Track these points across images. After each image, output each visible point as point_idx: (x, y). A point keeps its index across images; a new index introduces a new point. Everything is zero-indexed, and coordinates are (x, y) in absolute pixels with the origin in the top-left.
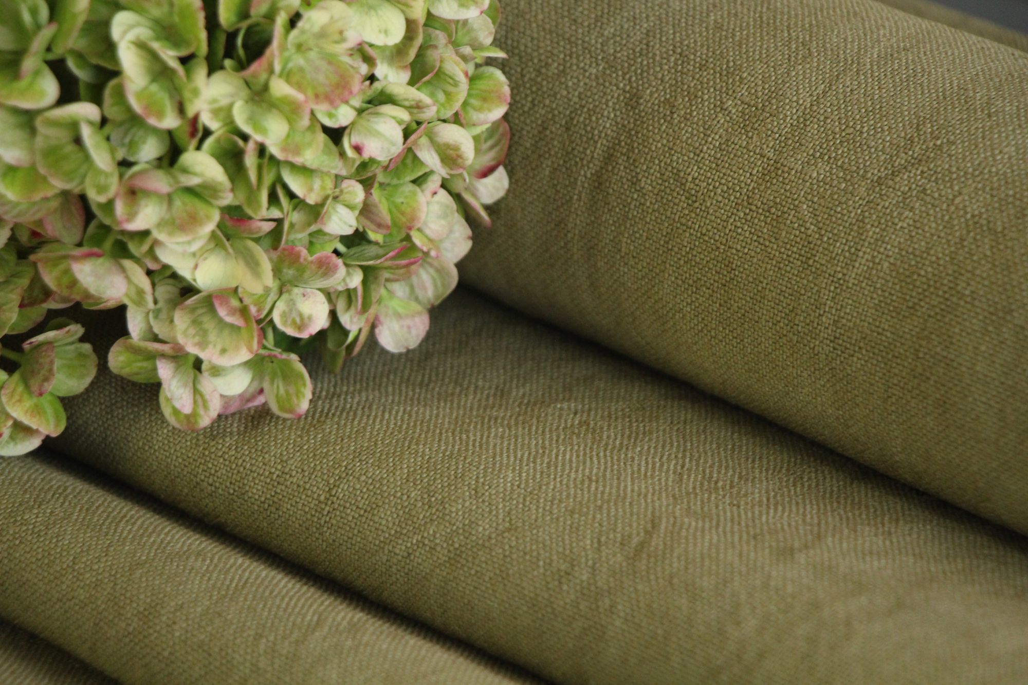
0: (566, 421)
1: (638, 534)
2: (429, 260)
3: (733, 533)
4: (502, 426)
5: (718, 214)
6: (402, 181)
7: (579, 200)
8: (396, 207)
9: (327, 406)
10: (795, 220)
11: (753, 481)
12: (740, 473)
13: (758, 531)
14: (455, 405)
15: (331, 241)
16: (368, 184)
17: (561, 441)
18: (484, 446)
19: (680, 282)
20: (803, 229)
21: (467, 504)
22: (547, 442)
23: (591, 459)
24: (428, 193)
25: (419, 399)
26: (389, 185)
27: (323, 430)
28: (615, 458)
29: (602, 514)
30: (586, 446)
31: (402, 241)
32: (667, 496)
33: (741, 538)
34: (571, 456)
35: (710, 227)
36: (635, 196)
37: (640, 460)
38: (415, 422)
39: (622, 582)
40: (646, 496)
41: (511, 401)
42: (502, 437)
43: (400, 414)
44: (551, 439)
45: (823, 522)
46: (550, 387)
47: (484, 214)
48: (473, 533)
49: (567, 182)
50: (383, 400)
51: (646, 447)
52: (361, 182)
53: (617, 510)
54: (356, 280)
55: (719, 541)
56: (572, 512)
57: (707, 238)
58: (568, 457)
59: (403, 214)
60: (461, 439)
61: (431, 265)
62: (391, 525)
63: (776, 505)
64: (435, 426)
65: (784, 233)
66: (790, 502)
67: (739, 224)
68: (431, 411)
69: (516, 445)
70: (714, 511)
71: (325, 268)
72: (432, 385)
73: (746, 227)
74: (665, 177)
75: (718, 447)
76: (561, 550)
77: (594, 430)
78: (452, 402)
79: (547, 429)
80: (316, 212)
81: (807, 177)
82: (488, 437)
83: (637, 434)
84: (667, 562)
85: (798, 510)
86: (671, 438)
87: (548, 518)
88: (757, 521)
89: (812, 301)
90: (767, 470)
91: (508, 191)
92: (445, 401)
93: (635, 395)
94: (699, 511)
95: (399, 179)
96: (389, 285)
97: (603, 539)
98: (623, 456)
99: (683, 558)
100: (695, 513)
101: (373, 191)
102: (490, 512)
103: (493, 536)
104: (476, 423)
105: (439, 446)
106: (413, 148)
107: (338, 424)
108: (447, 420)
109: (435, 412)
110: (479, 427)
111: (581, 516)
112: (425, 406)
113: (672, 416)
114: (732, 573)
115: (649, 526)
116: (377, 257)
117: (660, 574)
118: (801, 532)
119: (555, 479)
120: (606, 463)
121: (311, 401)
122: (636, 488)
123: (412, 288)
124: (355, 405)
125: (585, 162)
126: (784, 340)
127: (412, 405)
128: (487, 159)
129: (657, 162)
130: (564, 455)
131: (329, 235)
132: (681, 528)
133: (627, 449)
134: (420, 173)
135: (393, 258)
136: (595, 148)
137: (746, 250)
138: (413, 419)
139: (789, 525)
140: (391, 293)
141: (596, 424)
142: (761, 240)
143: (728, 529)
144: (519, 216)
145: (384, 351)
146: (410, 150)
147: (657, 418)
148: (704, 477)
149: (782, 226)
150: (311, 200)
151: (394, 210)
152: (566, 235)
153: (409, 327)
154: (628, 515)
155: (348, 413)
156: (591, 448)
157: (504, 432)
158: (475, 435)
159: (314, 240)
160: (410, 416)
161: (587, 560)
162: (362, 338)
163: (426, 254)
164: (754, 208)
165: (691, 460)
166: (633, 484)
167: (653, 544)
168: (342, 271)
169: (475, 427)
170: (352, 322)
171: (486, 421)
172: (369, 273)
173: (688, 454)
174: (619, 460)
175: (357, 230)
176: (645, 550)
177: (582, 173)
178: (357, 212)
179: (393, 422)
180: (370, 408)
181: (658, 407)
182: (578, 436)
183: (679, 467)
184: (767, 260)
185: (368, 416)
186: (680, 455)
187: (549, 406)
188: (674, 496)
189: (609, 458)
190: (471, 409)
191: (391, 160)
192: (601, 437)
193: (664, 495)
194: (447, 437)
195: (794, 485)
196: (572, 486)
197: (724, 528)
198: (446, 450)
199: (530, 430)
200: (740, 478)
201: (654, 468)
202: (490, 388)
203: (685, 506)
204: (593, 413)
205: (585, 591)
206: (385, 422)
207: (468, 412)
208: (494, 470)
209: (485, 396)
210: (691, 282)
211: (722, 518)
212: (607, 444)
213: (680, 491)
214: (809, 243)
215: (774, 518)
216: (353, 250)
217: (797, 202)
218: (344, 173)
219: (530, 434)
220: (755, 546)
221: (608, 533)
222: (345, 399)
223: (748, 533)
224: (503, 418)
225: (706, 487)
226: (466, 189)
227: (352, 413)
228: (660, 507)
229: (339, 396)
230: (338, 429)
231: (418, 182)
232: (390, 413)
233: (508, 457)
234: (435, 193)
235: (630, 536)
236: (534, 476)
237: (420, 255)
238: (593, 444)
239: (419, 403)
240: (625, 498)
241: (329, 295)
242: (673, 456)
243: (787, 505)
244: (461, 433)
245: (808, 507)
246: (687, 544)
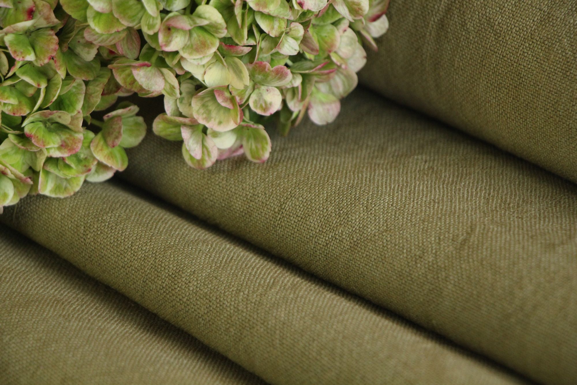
0: (420, 167)
1: (462, 235)
2: (341, 70)
3: (519, 234)
4: (382, 169)
5: (513, 45)
6: (326, 24)
7: (430, 35)
8: (323, 39)
9: (280, 155)
10: (559, 48)
11: (531, 203)
12: (523, 199)
13: (534, 233)
14: (355, 156)
15: (283, 58)
16: (306, 25)
17: (417, 178)
18: (372, 181)
19: (489, 85)
20: (564, 54)
21: (362, 215)
22: (409, 179)
23: (435, 189)
24: (341, 31)
25: (333, 153)
26: (318, 25)
27: (278, 170)
28: (449, 189)
29: (441, 222)
30: (432, 181)
31: (325, 58)
32: (480, 212)
33: (523, 237)
34: (423, 187)
35: (508, 52)
36: (464, 33)
37: (464, 190)
38: (331, 166)
39: (453, 263)
40: (467, 211)
41: (387, 154)
42: (382, 176)
43: (323, 161)
44: (411, 177)
45: (573, 228)
46: (411, 146)
47: (373, 43)
48: (365, 232)
49: (423, 25)
50: (312, 152)
51: (467, 183)
52: (302, 24)
53: (450, 220)
54: (298, 82)
55: (510, 239)
56: (424, 221)
57: (506, 59)
58: (421, 188)
59: (326, 42)
60: (358, 176)
61: (342, 73)
62: (316, 227)
63: (544, 217)
64: (343, 169)
65: (552, 56)
66: (553, 216)
67: (525, 51)
68: (341, 160)
69: (390, 180)
70: (508, 221)
71: (280, 75)
72: (341, 144)
73: (530, 53)
74: (482, 22)
75: (510, 183)
76: (417, 243)
77: (437, 172)
78: (353, 154)
79: (409, 171)
80: (275, 41)
81: (567, 23)
82: (374, 175)
83: (462, 175)
84: (479, 251)
85: (557, 221)
86: (482, 178)
87: (410, 224)
88: (533, 228)
89: (569, 97)
90: (539, 197)
91: (388, 30)
92: (349, 155)
93: (461, 151)
94: (499, 222)
95: (324, 21)
96: (317, 85)
97: (442, 237)
98: (454, 188)
99: (489, 249)
100: (496, 222)
101: (309, 29)
102: (375, 219)
103: (377, 234)
104: (367, 167)
105: (346, 180)
106: (333, 4)
107: (286, 166)
108: (350, 165)
109: (343, 160)
110: (369, 169)
111: (429, 223)
112: (337, 156)
113: (483, 164)
114: (518, 258)
115: (469, 230)
116: (311, 68)
117: (475, 259)
118: (560, 234)
119: (413, 201)
120: (443, 192)
121: (270, 153)
122: (462, 207)
123: (330, 87)
124: (296, 155)
125: (434, 13)
126: (551, 120)
127: (329, 156)
128: (376, 11)
129: (477, 13)
130: (419, 187)
131: (283, 55)
132: (488, 232)
133: (456, 183)
134: (337, 19)
135: (320, 69)
136: (440, 4)
137: (529, 66)
138: (330, 164)
139: (552, 230)
140: (318, 90)
141: (438, 168)
142: (539, 60)
143: (516, 232)
144: (394, 44)
145: (313, 124)
146: (331, 5)
147: (474, 165)
148: (501, 201)
149: (551, 52)
150: (273, 35)
151: (321, 41)
152: (421, 56)
153: (328, 110)
154: (457, 223)
155: (292, 160)
156: (435, 183)
157: (383, 173)
158: (366, 174)
159: (274, 58)
160: (328, 162)
161: (432, 250)
162: (301, 116)
163: (339, 67)
164: (535, 41)
165: (494, 190)
166: (460, 205)
167: (471, 241)
168: (290, 76)
169: (367, 169)
170: (295, 107)
171: (373, 165)
172: (305, 77)
173: (492, 187)
174: (451, 190)
175: (299, 53)
176: (466, 244)
177: (432, 19)
178: (299, 42)
179: (318, 165)
180: (305, 157)
181: (475, 158)
182: (427, 176)
183: (487, 195)
184: (542, 72)
185: (304, 162)
186: (488, 188)
187: (410, 157)
188: (484, 212)
189: (445, 189)
190: (364, 159)
191: (320, 11)
192: (441, 176)
193: (478, 211)
194: (350, 175)
195: (556, 206)
196: (423, 205)
197: (514, 232)
198: (349, 183)
199: (399, 171)
200: (523, 201)
201: (472, 195)
202: (375, 146)
203: (490, 218)
204: (436, 162)
205: (431, 268)
206: (313, 166)
207: (362, 160)
208: (377, 195)
209: (372, 151)
210: (496, 85)
211: (512, 226)
212: (444, 181)
213: (487, 209)
214: (568, 62)
215: (543, 226)
216: (296, 64)
217: (560, 38)
218: (292, 18)
219: (399, 173)
220: (532, 243)
221: (445, 234)
222: (290, 152)
223: (528, 235)
224: (383, 164)
225: (503, 207)
226: (364, 28)
227: (294, 160)
228: (476, 218)
229: (287, 150)
230: (286, 170)
231: (335, 24)
232: (317, 160)
233: (386, 187)
234: (345, 31)
235: (458, 236)
236: (401, 199)
237: (336, 67)
238: (436, 180)
239: (333, 155)
240: (455, 213)
241: (282, 91)
242: (483, 188)
243: (551, 218)
244: (358, 173)
245: (564, 219)
246: (492, 240)
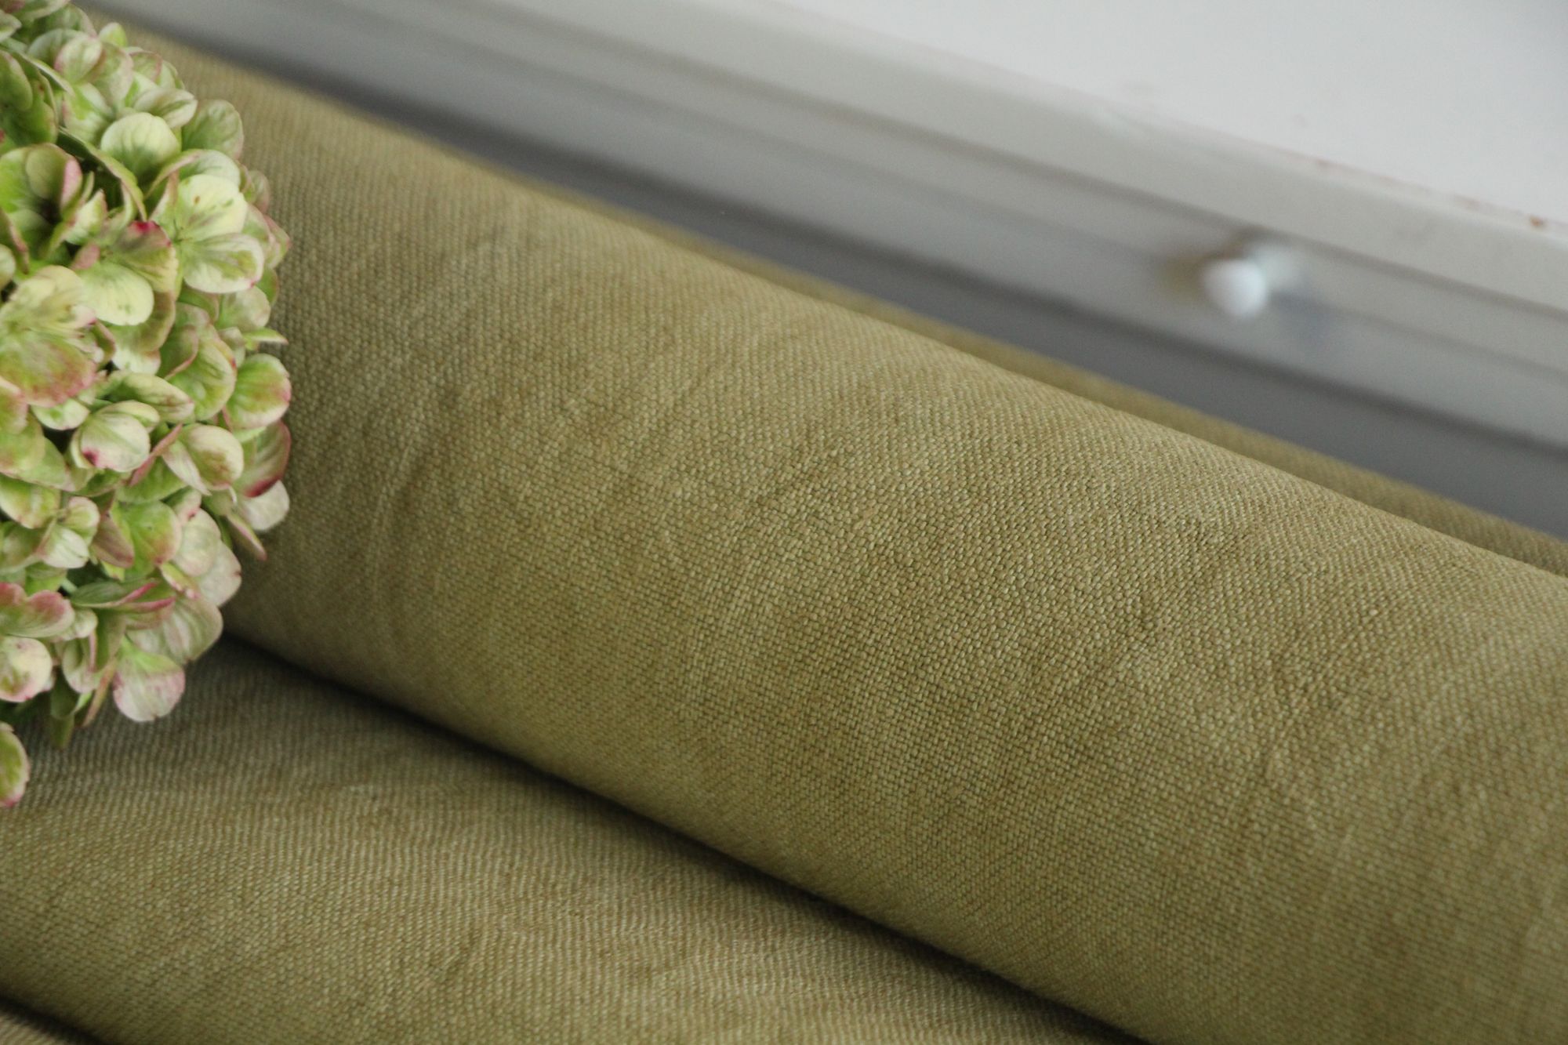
0: (362, 809)
1: (452, 952)
2: (185, 602)
3: (574, 950)
4: (279, 815)
5: (557, 543)
6: (149, 501)
7: (380, 524)
8: (142, 533)
9: (49, 791)
10: (654, 550)
11: (601, 884)
12: (585, 874)
13: (606, 947)
14: (218, 789)
15: (55, 577)
16: (103, 503)
17: (354, 834)
18: (255, 841)
19: (509, 630)
20: (664, 562)
21: (231, 915)
22: (336, 836)
23: (393, 856)
24: (183, 516)
25: (170, 782)
26: (132, 505)
27: (44, 821)
28: (425, 854)
29: (405, 926)
30: (387, 840)
31: (149, 577)
32: (491, 902)
33: (584, 956)
34: (368, 852)
35: (547, 559)
36: (452, 520)
37: (456, 857)
38: (165, 811)
39: (431, 1015)
40: (463, 902)
41: (290, 784)
42: (278, 829)
43: (145, 800)
44: (342, 831)
45: (689, 935)
46: (342, 766)
47: (256, 543)
48: (239, 952)
49: (364, 502)
50: (123, 783)
51: (464, 841)
52: (95, 500)
53: (425, 921)
54: (88, 627)
55: (555, 960)
56: (367, 925)
57: (542, 573)
58: (363, 854)
59: (150, 542)
60: (224, 832)
61: (188, 609)
62: (130, 943)
63: (630, 913)
64: (191, 816)
65: (640, 567)
66: (647, 910)
67: (583, 555)
68: (186, 798)
69: (295, 839)
70: (550, 922)
71: (46, 612)
72: (188, 763)
73: (592, 560)
74: (490, 496)
75: (558, 841)
76: (352, 973)
77: (398, 820)
78: (214, 784)
79: (337, 820)
80: (34, 539)
81: (670, 496)
82: (260, 829)
83: (454, 825)
84: (489, 987)
85: (657, 920)
86: (497, 830)
87: (336, 932)
88: (606, 935)
89: (677, 653)
90: (619, 870)
91: (289, 514)
92: (205, 784)
93: (452, 776)
94: (532, 923)
95: (145, 496)
96: (131, 634)
97: (407, 959)
98: (434, 852)
99: (509, 983)
100: (526, 924)
101: (111, 512)
102: (261, 925)
103: (265, 956)
104: (245, 811)
105: (196, 841)
106: (164, 457)
107: (63, 813)
108: (206, 807)
109: (191, 797)
110: (248, 816)
111: (379, 929)
112: (178, 791)
113: (499, 802)
114: (573, 1001)
115: (467, 941)
116: (117, 597)
117: (479, 1004)
118: (662, 948)
119: (345, 882)
120: (412, 862)
121: (28, 785)
122: (451, 893)
123: (162, 638)
124: (86, 790)
125: (388, 476)
126: (641, 703)
127: (161, 789)
128: (261, 473)
129: (479, 476)
130: (358, 852)
131: (54, 569)
132: (507, 945)
133: (440, 843)
134: (173, 490)
135: (137, 599)
136: (401, 458)
137: (593, 589)
138: (162, 807)
139: (646, 939)
140: (135, 645)
141: (400, 812)
142: (612, 576)
143: (568, 944)
144: (303, 545)
145: (126, 721)
146: (159, 460)
147: (480, 804)
148: (538, 879)
149: (638, 558)
150: (29, 523)
151: (140, 539)
152: (363, 570)
153: (158, 689)
154: (439, 928)
155: (76, 801)
156: (394, 844)
157: (281, 823)
158: (242, 827)
159: (33, 576)
160: (158, 802)
161: (386, 987)
162: (97, 703)
163: (181, 594)
164: (602, 535)
165: (522, 857)
166: (446, 889)
167: (472, 965)
168: (69, 615)
169: (243, 817)
170: (84, 683)
171: (258, 808)
172: (105, 619)
173: (518, 850)
174: (429, 857)
175: (89, 564)
176: (461, 972)
177: (384, 490)
178: (89, 540)
179: (135, 810)
180: (106, 794)
181: (481, 790)
182: (377, 828)
183: (507, 867)
184: (619, 600)
185: (103, 804)
186: (508, 851)
187: (340, 789)
188: (499, 903)
189: (416, 856)
190: (239, 793)
191: (134, 472)
192: (407, 828)
193: (486, 902)
194: (206, 830)
195: (654, 888)
196: (368, 891)
197: (563, 943)
198: (204, 846)
199: (314, 820)
200: (585, 879)
201: (474, 867)
202: (264, 767)
203: (513, 915)
204: (396, 798)
205: (383, 1026)
206: (125, 811)
207: (234, 798)
208: (266, 871)
209: (256, 777)
210: (523, 629)
211: (560, 931)
212: (414, 838)
213: (507, 896)
214: (673, 579)
215: (627, 930)
216: (85, 589)
217: (656, 528)
218: (72, 488)
219: (314, 825)
220: (602, 967)
221: (413, 952)
222: (74, 783)
223: (593, 950)
224: (280, 806)
225: (540, 891)
226: (234, 511)
227: (81, 800)
228: (481, 916)
229: (66, 778)
230: (63, 821)
231: (171, 501)
232: (132, 799)
233: (285, 854)
234: (192, 516)
235: (441, 955)
236: (319, 878)
237: (173, 595)
238: (396, 837)
239: (170, 786)
240: (436, 905)
241: (52, 647)
242: (499, 852)
243: (644, 914)
244: (224, 824)
245: (671, 916)
246: (515, 962)
